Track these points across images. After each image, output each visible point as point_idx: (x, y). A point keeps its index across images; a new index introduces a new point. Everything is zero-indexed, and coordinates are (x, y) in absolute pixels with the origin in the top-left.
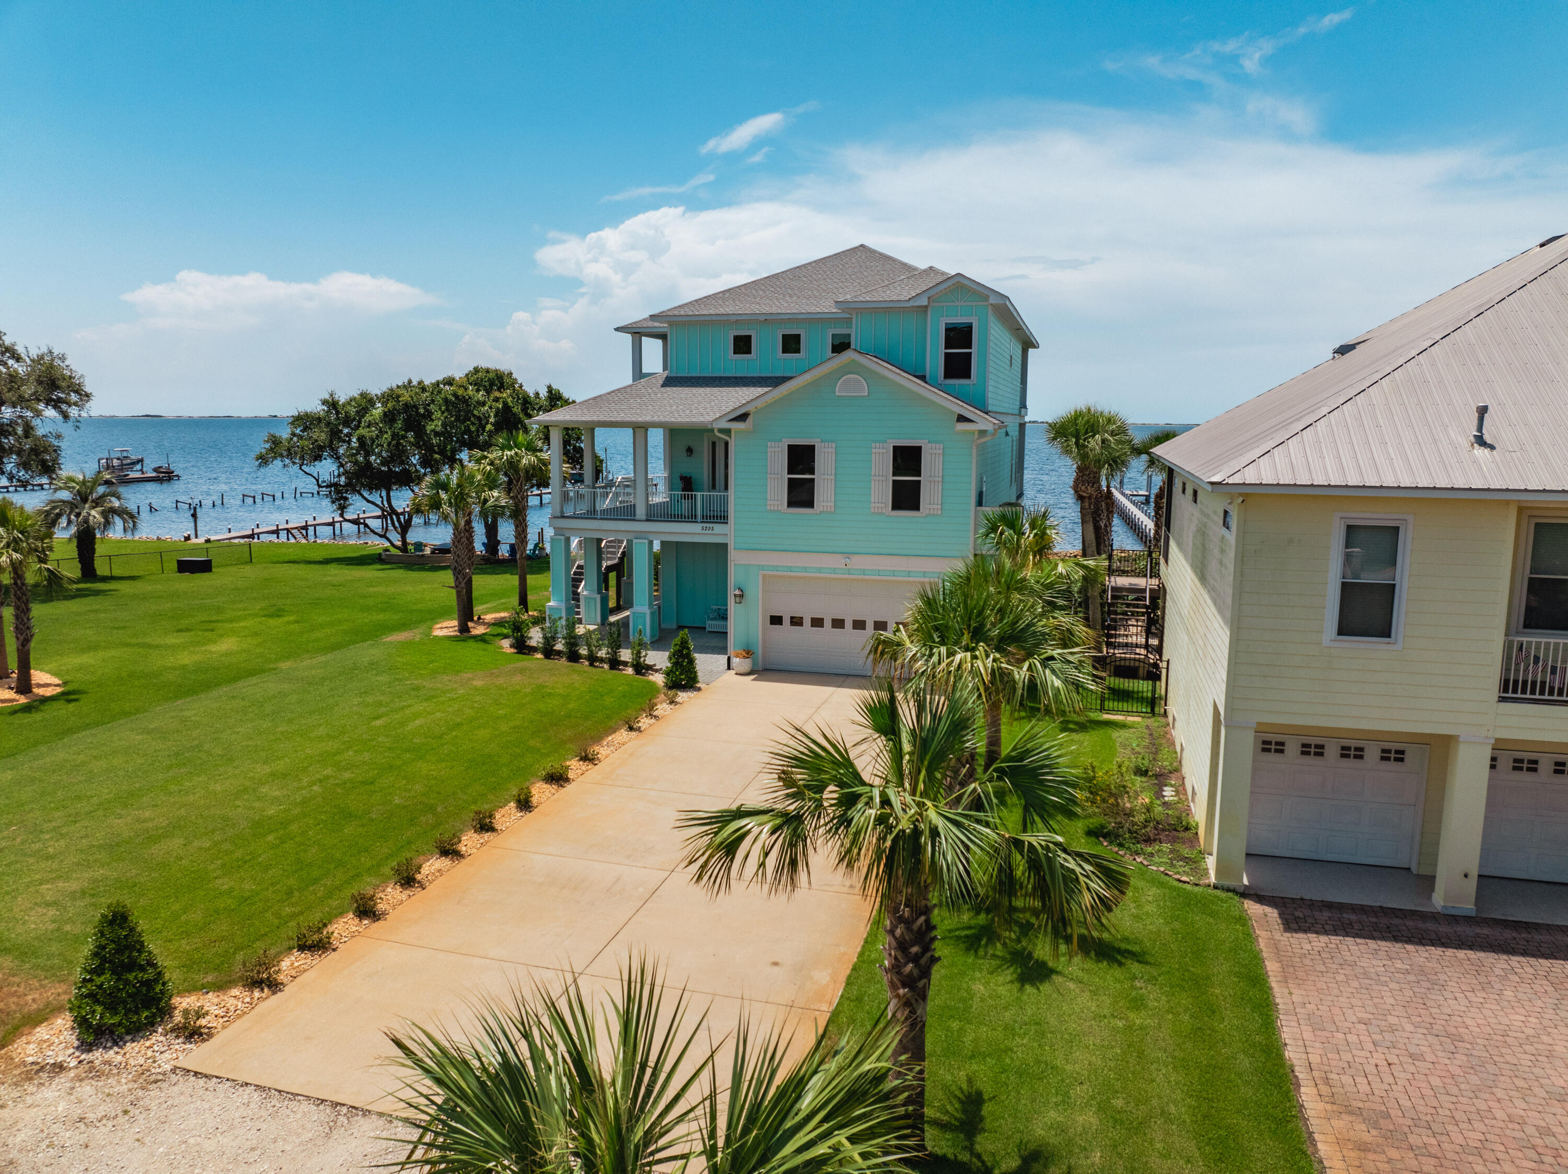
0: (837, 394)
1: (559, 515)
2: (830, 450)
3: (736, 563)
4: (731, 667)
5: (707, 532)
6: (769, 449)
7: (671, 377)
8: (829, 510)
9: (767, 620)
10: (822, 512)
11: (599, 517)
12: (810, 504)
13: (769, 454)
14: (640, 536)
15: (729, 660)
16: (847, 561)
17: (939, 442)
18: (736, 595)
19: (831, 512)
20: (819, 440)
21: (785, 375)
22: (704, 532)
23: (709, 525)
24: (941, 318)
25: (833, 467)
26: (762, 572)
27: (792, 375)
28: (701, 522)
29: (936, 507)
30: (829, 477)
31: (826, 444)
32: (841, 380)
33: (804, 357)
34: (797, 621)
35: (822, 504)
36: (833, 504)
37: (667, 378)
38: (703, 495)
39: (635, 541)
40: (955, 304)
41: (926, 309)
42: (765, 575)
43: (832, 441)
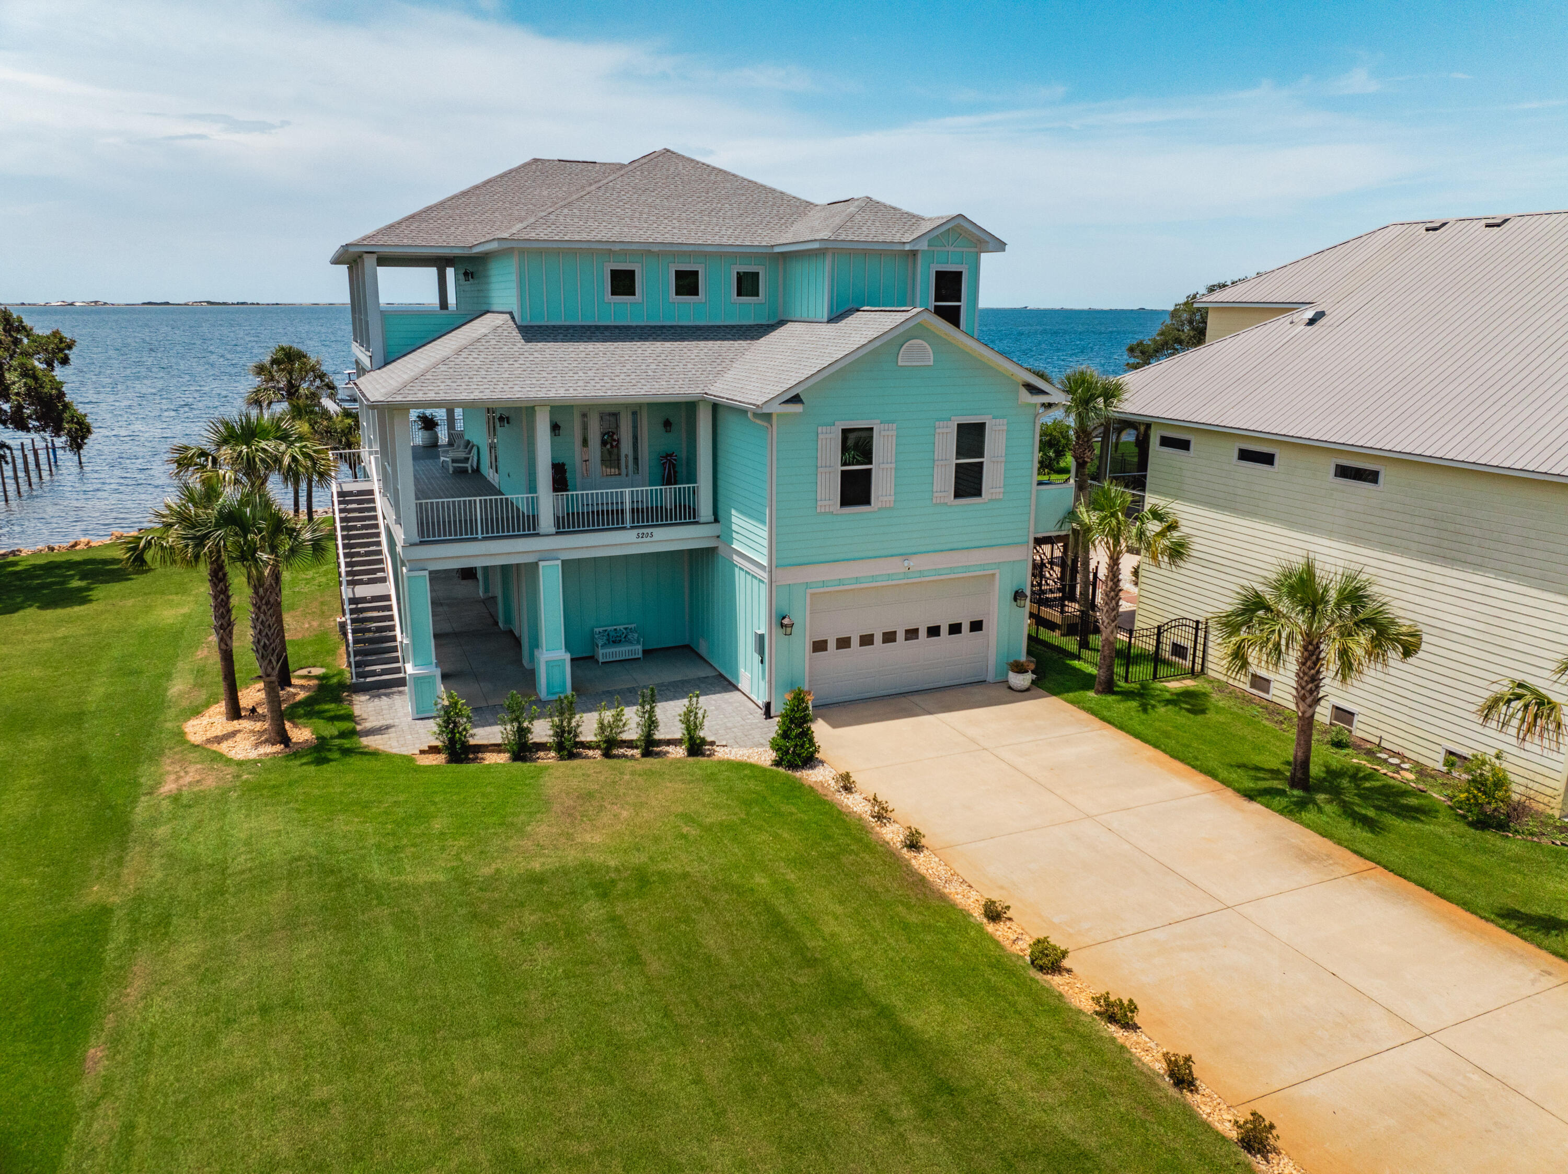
0: (900, 363)
1: (417, 539)
2: (890, 433)
3: (778, 584)
4: (772, 714)
5: (644, 539)
6: (820, 436)
7: (526, 327)
8: (888, 505)
9: (808, 647)
10: (880, 509)
11: (480, 536)
12: (866, 501)
13: (820, 443)
14: (548, 556)
15: (768, 706)
16: (906, 563)
17: (1003, 417)
18: (786, 626)
19: (890, 508)
20: (879, 421)
21: (680, 324)
22: (640, 540)
23: (645, 531)
24: (932, 265)
25: (894, 452)
26: (809, 591)
27: (690, 324)
28: (632, 528)
29: (998, 490)
30: (889, 466)
31: (886, 425)
32: (904, 347)
33: (704, 301)
34: (844, 643)
35: (881, 499)
36: (892, 498)
37: (518, 327)
38: (632, 492)
39: (541, 564)
40: (947, 249)
41: (914, 253)
42: (812, 595)
43: (893, 422)
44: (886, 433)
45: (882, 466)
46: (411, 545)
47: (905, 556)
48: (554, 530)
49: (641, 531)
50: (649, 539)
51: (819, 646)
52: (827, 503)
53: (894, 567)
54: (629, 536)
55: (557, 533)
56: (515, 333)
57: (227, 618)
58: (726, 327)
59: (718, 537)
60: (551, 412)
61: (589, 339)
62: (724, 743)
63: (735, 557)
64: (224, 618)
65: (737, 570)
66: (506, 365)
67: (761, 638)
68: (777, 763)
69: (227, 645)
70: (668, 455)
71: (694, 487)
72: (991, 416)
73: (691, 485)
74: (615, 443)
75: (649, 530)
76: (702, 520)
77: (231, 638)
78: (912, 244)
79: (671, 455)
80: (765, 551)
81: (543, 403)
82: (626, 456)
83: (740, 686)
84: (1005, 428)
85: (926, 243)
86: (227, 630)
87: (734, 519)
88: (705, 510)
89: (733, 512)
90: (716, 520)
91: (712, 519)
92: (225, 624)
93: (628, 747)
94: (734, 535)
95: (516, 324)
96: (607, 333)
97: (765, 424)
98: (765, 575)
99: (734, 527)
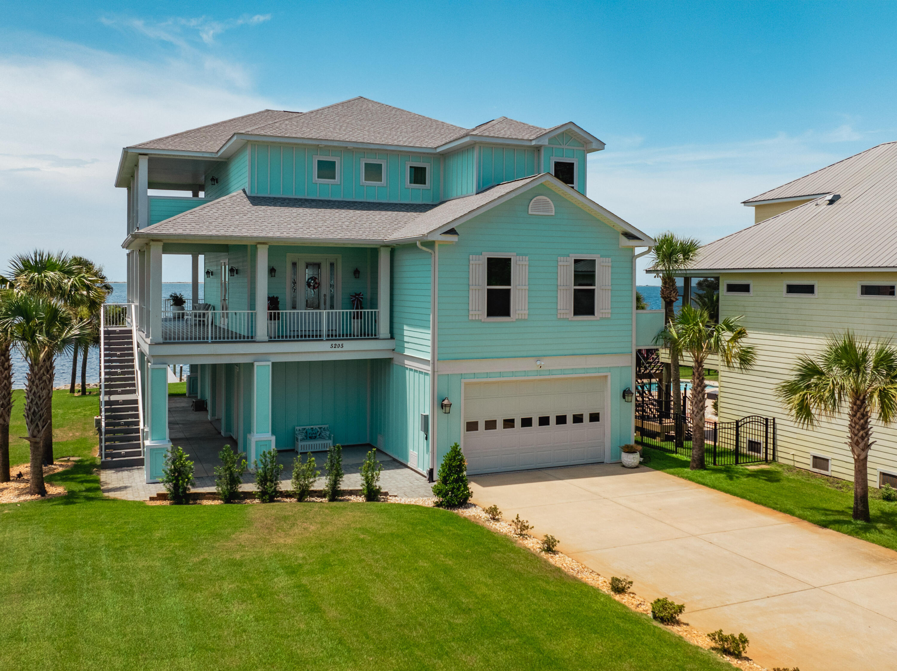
0: (530, 213)
1: (161, 340)
2: (524, 263)
3: (439, 373)
4: (434, 480)
5: (337, 349)
6: (471, 262)
7: (254, 197)
8: (524, 318)
9: (463, 427)
10: (518, 320)
11: (210, 341)
12: (507, 313)
13: (471, 267)
14: (262, 357)
15: (431, 472)
16: (538, 363)
17: (608, 256)
18: (446, 406)
19: (525, 320)
20: (515, 254)
21: (368, 201)
22: (333, 349)
23: (337, 343)
24: (551, 157)
25: (527, 277)
26: (463, 380)
27: (375, 201)
28: (327, 340)
29: (607, 311)
30: (524, 287)
31: (521, 257)
32: (533, 201)
33: (385, 185)
34: (491, 425)
35: (518, 312)
36: (527, 312)
37: (249, 198)
38: (328, 313)
39: (256, 364)
40: (561, 147)
41: (538, 149)
42: (466, 384)
43: (526, 255)
44: (521, 263)
45: (518, 287)
46: (156, 344)
47: (538, 357)
48: (266, 338)
49: (334, 343)
50: (340, 349)
51: (472, 426)
52: (477, 313)
53: (530, 365)
54: (325, 346)
55: (269, 341)
56: (246, 200)
57: (7, 399)
58: (402, 204)
59: (393, 350)
60: (269, 249)
61: (300, 206)
62: (396, 494)
63: (407, 362)
64: (5, 399)
65: (407, 372)
66: (237, 217)
67: (426, 418)
68: (438, 505)
69: (5, 421)
70: (356, 294)
71: (375, 312)
72: (599, 256)
73: (373, 310)
74: (316, 286)
75: (340, 342)
76: (381, 336)
77: (9, 415)
78: (537, 140)
79: (359, 295)
80: (429, 350)
81: (263, 241)
82: (325, 295)
83: (409, 464)
84: (610, 264)
85: (547, 140)
86: (7, 409)
87: (406, 333)
88: (384, 329)
89: (405, 327)
90: (392, 338)
91: (389, 336)
92: (5, 403)
93: (318, 497)
94: (406, 345)
95: (247, 195)
96: (313, 204)
97: (430, 251)
98: (428, 368)
99: (406, 339)
